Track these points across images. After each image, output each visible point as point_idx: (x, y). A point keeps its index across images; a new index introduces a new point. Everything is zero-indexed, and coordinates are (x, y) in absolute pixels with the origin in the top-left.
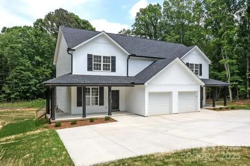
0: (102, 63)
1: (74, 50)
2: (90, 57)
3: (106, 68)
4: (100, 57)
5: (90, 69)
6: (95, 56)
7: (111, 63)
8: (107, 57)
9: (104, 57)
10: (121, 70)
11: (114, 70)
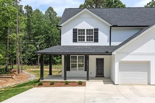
0: (86, 35)
1: (61, 27)
2: (75, 31)
3: (89, 39)
4: (84, 30)
5: (75, 40)
6: (79, 30)
7: (94, 35)
8: (90, 30)
9: (87, 30)
10: (103, 40)
11: (96, 40)
